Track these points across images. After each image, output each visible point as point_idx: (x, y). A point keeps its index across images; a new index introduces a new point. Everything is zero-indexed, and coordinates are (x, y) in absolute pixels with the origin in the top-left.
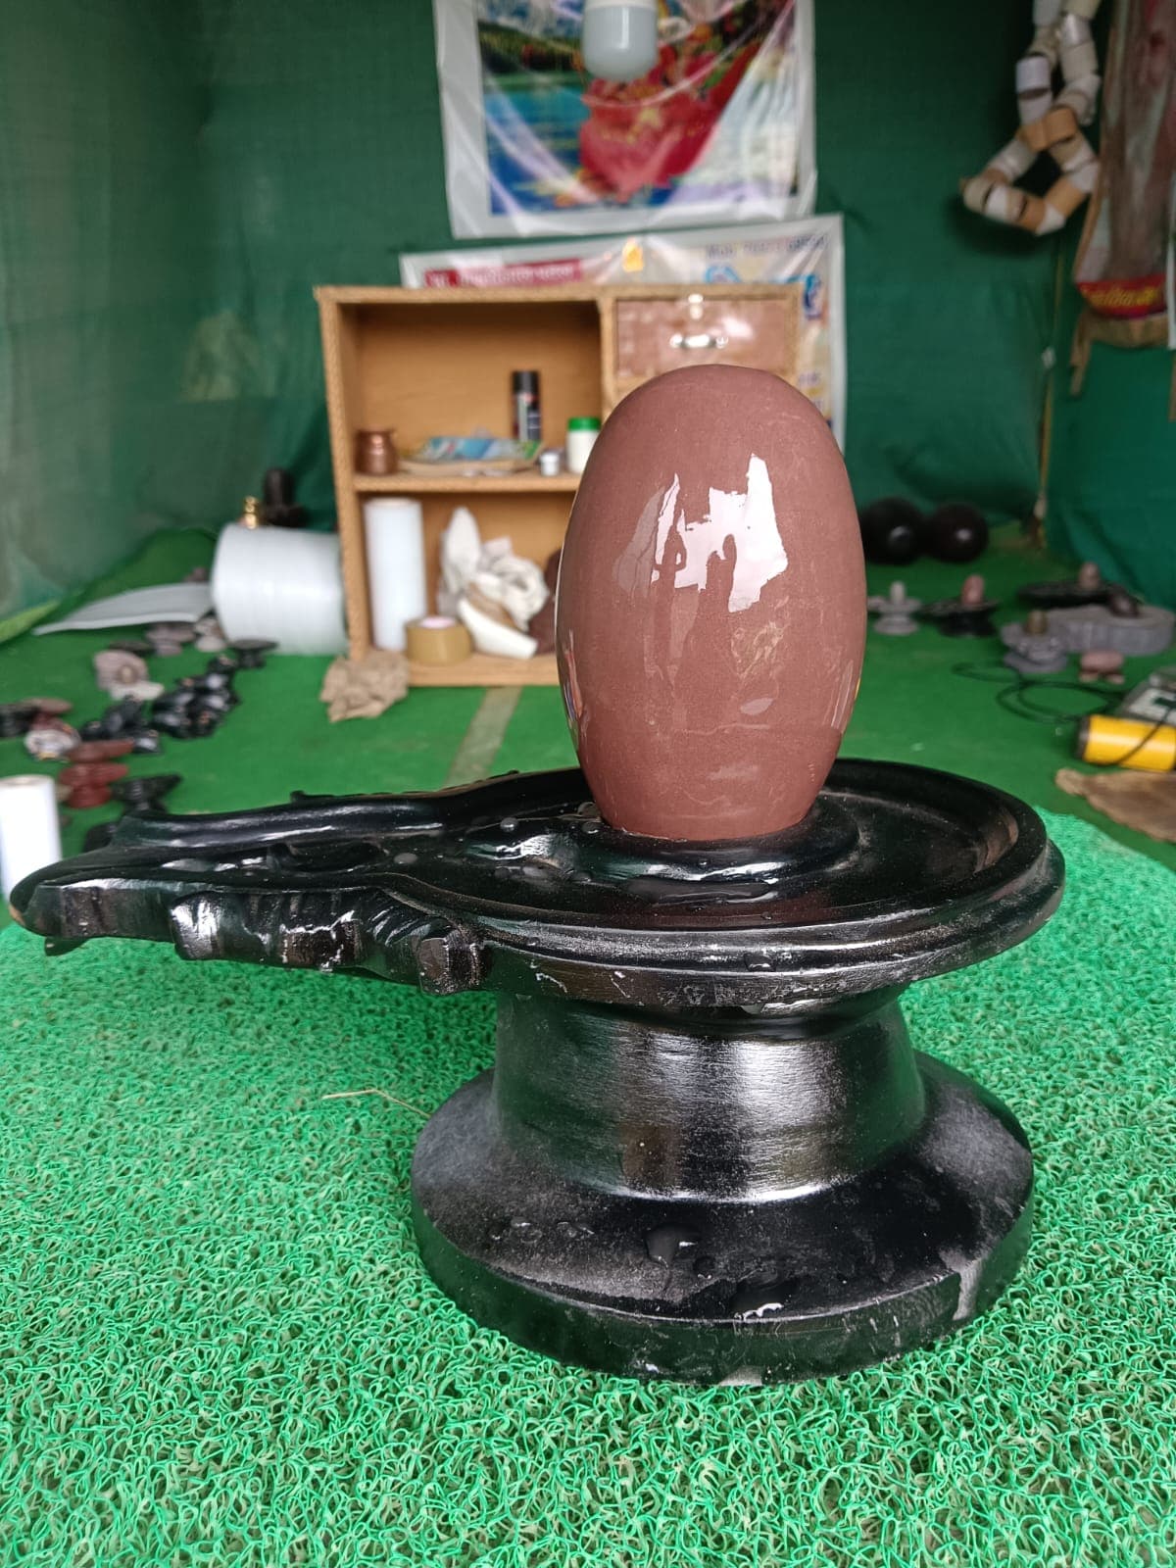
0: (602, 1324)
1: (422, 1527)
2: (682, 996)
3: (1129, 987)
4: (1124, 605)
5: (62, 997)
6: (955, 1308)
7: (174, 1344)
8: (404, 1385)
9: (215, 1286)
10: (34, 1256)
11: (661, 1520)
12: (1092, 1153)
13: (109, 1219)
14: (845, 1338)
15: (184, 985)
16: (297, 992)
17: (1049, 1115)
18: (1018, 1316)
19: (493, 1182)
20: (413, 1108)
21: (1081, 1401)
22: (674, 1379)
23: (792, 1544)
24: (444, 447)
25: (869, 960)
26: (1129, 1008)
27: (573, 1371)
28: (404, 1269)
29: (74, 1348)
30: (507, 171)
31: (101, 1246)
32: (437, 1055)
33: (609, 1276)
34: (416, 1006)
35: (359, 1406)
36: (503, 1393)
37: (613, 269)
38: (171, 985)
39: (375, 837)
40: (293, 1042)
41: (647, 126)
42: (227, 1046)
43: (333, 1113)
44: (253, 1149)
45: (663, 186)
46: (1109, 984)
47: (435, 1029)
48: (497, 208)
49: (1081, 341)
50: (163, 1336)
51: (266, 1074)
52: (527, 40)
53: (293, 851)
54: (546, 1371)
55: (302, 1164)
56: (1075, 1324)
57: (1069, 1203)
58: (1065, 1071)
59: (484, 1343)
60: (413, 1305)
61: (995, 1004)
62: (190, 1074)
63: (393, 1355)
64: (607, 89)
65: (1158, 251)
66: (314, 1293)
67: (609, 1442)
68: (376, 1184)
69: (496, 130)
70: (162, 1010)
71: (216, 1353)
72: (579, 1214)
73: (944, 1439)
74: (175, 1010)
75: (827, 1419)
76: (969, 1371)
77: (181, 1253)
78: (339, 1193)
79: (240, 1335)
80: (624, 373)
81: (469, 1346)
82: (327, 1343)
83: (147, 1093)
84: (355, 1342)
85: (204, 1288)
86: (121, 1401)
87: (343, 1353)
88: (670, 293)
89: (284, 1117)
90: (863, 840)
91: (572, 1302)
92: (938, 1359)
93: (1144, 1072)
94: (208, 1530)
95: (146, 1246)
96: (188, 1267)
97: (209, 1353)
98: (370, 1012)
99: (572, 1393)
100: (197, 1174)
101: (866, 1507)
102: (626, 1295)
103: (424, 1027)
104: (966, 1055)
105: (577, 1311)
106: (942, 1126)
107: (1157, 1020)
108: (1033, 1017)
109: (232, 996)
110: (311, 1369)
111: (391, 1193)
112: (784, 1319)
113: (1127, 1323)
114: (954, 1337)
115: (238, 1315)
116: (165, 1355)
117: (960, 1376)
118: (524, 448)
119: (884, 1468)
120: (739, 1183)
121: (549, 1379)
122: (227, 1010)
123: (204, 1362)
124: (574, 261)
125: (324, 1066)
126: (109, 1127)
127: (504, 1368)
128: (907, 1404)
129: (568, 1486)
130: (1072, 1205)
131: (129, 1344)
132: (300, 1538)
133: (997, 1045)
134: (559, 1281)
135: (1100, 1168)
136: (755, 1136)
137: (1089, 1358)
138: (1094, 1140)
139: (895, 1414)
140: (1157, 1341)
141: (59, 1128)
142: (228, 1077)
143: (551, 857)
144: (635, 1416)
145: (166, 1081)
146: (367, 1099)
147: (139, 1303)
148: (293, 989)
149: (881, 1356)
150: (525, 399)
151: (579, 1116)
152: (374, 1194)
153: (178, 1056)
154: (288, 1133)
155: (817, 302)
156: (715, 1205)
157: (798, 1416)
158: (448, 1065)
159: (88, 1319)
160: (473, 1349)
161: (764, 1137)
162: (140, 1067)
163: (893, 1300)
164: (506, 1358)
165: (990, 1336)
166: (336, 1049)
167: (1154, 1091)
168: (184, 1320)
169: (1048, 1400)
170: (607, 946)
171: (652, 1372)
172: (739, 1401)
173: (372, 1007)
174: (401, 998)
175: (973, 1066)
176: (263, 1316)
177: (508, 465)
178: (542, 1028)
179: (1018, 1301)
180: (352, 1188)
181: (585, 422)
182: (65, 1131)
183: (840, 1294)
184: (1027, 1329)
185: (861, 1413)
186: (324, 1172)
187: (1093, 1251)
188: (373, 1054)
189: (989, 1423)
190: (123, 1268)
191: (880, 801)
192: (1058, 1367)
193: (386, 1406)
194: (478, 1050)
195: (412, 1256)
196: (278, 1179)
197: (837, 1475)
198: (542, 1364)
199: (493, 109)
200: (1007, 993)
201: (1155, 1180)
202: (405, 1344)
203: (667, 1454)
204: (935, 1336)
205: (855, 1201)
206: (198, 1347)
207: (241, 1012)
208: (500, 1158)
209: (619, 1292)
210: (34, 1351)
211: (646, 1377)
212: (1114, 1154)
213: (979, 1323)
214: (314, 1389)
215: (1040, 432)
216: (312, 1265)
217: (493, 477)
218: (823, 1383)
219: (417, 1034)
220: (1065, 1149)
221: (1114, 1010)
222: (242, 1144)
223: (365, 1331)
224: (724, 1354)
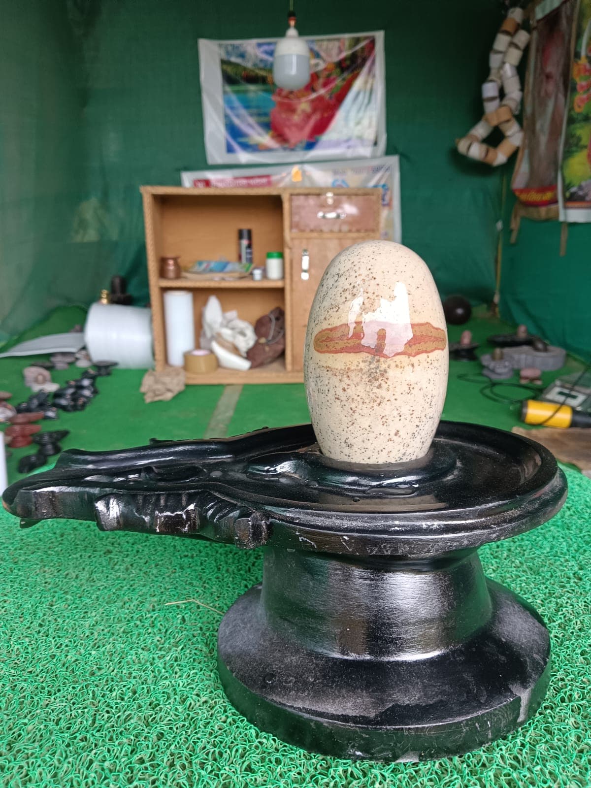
0: (332, 730)
2: (380, 550)
3: (580, 539)
4: (540, 346)
5: (20, 550)
6: (518, 715)
7: (93, 745)
8: (223, 766)
9: (113, 711)
10: (12, 695)
12: (574, 628)
13: (52, 673)
14: (463, 734)
15: (85, 542)
16: (146, 545)
17: (549, 608)
18: (550, 720)
19: (265, 651)
20: (213, 609)
22: (371, 759)
24: (204, 266)
25: (478, 529)
26: (581, 550)
27: (315, 756)
28: (217, 700)
29: (37, 750)
30: (234, 132)
31: (49, 689)
32: (223, 580)
33: (334, 703)
34: (210, 552)
35: (199, 780)
36: (278, 770)
37: (287, 180)
38: (78, 543)
39: (197, 462)
40: (145, 573)
41: (303, 111)
42: (110, 576)
43: (170, 612)
44: (129, 633)
45: (312, 141)
46: (569, 538)
47: (221, 565)
48: (230, 150)
49: (515, 217)
50: (86, 740)
51: (132, 591)
52: (245, 69)
53: (156, 470)
54: (300, 756)
55: (155, 641)
56: (581, 724)
57: (566, 656)
58: (553, 584)
59: (265, 741)
60: (222, 720)
61: (513, 549)
62: (92, 591)
63: (215, 749)
64: (284, 93)
65: (553, 174)
66: (169, 714)
68: (196, 652)
69: (229, 112)
70: (74, 556)
71: (118, 750)
72: (315, 668)
74: (81, 556)
75: (456, 781)
76: (528, 751)
77: (93, 692)
78: (177, 657)
79: (129, 739)
80: (294, 230)
81: (256, 743)
82: (178, 743)
83: (69, 602)
84: (193, 742)
85: (108, 712)
86: (65, 780)
87: (187, 749)
88: (317, 192)
89: (144, 615)
90: (459, 464)
91: (314, 718)
92: (511, 745)
95: (74, 688)
96: (98, 700)
97: (114, 750)
98: (186, 556)
99: (316, 769)
100: (98, 647)
102: (344, 713)
103: (215, 564)
104: (501, 576)
105: (317, 723)
106: (501, 615)
108: (533, 556)
109: (111, 548)
110: (170, 758)
111: (205, 657)
112: (431, 725)
114: (517, 732)
115: (128, 727)
116: (89, 752)
117: (524, 755)
118: (244, 267)
120: (401, 649)
121: (303, 761)
122: (109, 556)
123: (111, 755)
124: (268, 176)
125: (163, 585)
126: (49, 621)
127: (278, 755)
128: (498, 771)
131: (68, 745)
133: (517, 571)
134: (306, 706)
135: (579, 636)
136: (409, 624)
138: (574, 622)
139: (493, 777)
141: (22, 622)
142: (112, 593)
143: (295, 473)
144: (351, 782)
145: (78, 595)
146: (188, 605)
147: (72, 721)
148: (144, 544)
149: (481, 744)
150: (245, 242)
151: (313, 614)
152: (196, 657)
153: (84, 581)
154: (147, 624)
155: (387, 198)
156: (389, 662)
157: (440, 780)
158: (230, 585)
159: (44, 731)
160: (259, 745)
161: (414, 624)
162: (64, 588)
163: (488, 712)
164: (277, 750)
165: (536, 731)
166: (169, 577)
168: (98, 731)
169: (574, 768)
170: (338, 522)
171: (359, 756)
172: (407, 771)
173: (186, 553)
174: (202, 548)
175: (506, 583)
176: (142, 728)
177: (236, 275)
179: (549, 711)
180: (184, 654)
181: (275, 254)
182: (25, 623)
183: (459, 710)
184: (556, 727)
185: (474, 777)
186: (168, 646)
187: (584, 683)
188: (189, 579)
189: (545, 782)
190: (62, 701)
191: (461, 443)
192: (575, 749)
193: (214, 779)
194: (245, 576)
195: (220, 692)
196: (143, 649)
198: (298, 753)
199: (228, 102)
200: (518, 543)
202: (221, 742)
204: (508, 731)
205: (462, 658)
206: (107, 746)
207: (117, 557)
208: (268, 638)
209: (340, 712)
210: (14, 752)
211: (356, 759)
212: (585, 628)
213: (530, 724)
214: (173, 769)
215: (496, 261)
216: (166, 698)
217: (229, 281)
218: (451, 760)
219: (211, 568)
220: (560, 626)
221: (574, 552)
222: (122, 630)
223: (199, 736)
224: (399, 745)
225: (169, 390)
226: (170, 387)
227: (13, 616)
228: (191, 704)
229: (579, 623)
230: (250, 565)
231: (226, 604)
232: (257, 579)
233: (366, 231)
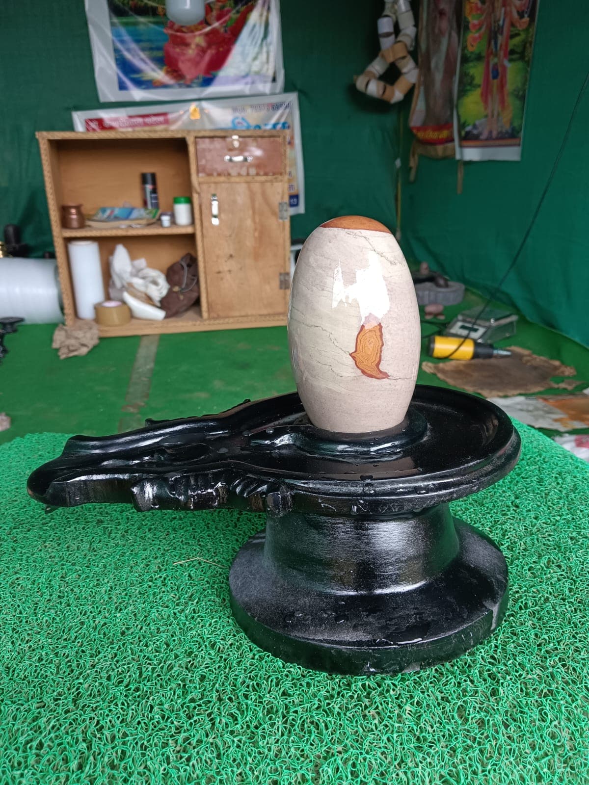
0: (350, 654)
1: (293, 756)
2: (389, 508)
4: (441, 282)
5: (15, 528)
6: (491, 624)
7: (148, 693)
8: (264, 695)
9: (155, 662)
10: (58, 661)
11: (395, 735)
12: (519, 549)
13: (87, 638)
14: (452, 645)
17: (497, 534)
18: (514, 624)
19: (278, 596)
20: (214, 564)
21: (550, 657)
22: (382, 673)
23: (450, 735)
24: (108, 212)
25: (464, 484)
26: (515, 482)
27: (336, 676)
28: (241, 641)
29: (101, 703)
30: (126, 67)
31: (90, 652)
32: (215, 536)
33: (348, 632)
35: (247, 708)
36: (310, 691)
37: (185, 117)
40: (142, 538)
41: (198, 45)
42: (109, 544)
43: (177, 571)
44: (144, 593)
45: (208, 76)
47: (209, 523)
48: (122, 87)
49: (413, 155)
51: (135, 556)
53: (168, 451)
54: (324, 678)
55: (171, 598)
56: (537, 625)
58: (497, 513)
59: (292, 670)
60: (251, 658)
62: (97, 560)
63: (253, 682)
64: (176, 27)
65: (449, 113)
66: (204, 659)
67: (363, 705)
68: (210, 603)
69: (119, 46)
72: (326, 606)
73: (501, 681)
74: (75, 528)
75: (452, 680)
76: (501, 651)
77: (131, 649)
78: (195, 610)
79: (178, 684)
80: (201, 175)
81: (285, 672)
84: (233, 679)
85: (150, 664)
87: (229, 684)
88: (222, 134)
89: (153, 576)
90: (429, 426)
91: (334, 646)
92: (487, 648)
93: (530, 510)
94: (195, 776)
96: (137, 655)
99: (339, 686)
100: (121, 610)
101: (477, 715)
102: (358, 640)
103: (204, 524)
105: (336, 650)
106: (466, 546)
107: (528, 486)
109: (101, 518)
111: (219, 606)
112: (428, 640)
113: (558, 622)
114: (491, 637)
117: (499, 654)
118: (150, 212)
119: (479, 697)
121: (327, 682)
122: (102, 525)
124: (164, 114)
125: (161, 548)
127: (307, 680)
128: (481, 669)
129: (352, 728)
130: (519, 573)
132: (239, 771)
133: (465, 504)
134: (326, 638)
136: (401, 562)
137: (547, 638)
138: (519, 543)
139: (478, 673)
140: (572, 627)
142: (116, 559)
144: (371, 692)
148: (131, 511)
149: (465, 651)
150: (149, 187)
151: (321, 562)
152: (212, 608)
153: (86, 552)
154: (159, 583)
157: (439, 681)
158: (222, 541)
160: (288, 674)
161: (405, 562)
162: (70, 560)
163: (470, 625)
164: (304, 676)
165: (504, 634)
166: (165, 539)
167: (536, 518)
168: (148, 681)
169: (537, 658)
170: (353, 489)
171: (372, 672)
172: (412, 678)
175: (458, 515)
176: (185, 673)
177: (144, 222)
178: (297, 523)
179: (512, 618)
180: (200, 606)
181: (182, 199)
183: (448, 626)
184: (519, 630)
185: (464, 676)
186: (184, 601)
187: (534, 592)
188: (184, 540)
189: (517, 671)
190: (106, 661)
192: (536, 644)
193: (259, 706)
194: (233, 532)
195: (242, 634)
196: (162, 606)
197: (462, 703)
198: (322, 676)
199: (117, 35)
201: (549, 558)
202: (256, 676)
203: (390, 706)
204: (485, 638)
205: (444, 585)
206: (161, 693)
207: (109, 526)
208: (279, 585)
209: (355, 639)
211: (369, 675)
212: (529, 548)
213: (499, 630)
214: (224, 703)
215: (396, 199)
216: (198, 646)
217: (137, 228)
218: (443, 665)
219: (201, 528)
220: (508, 549)
221: (508, 483)
222: (137, 591)
223: (236, 673)
224: (404, 659)
225: (84, 345)
226: (84, 341)
227: (32, 592)
228: (219, 648)
229: (522, 544)
230: (235, 520)
231: (223, 558)
232: (244, 532)
233: (274, 174)
